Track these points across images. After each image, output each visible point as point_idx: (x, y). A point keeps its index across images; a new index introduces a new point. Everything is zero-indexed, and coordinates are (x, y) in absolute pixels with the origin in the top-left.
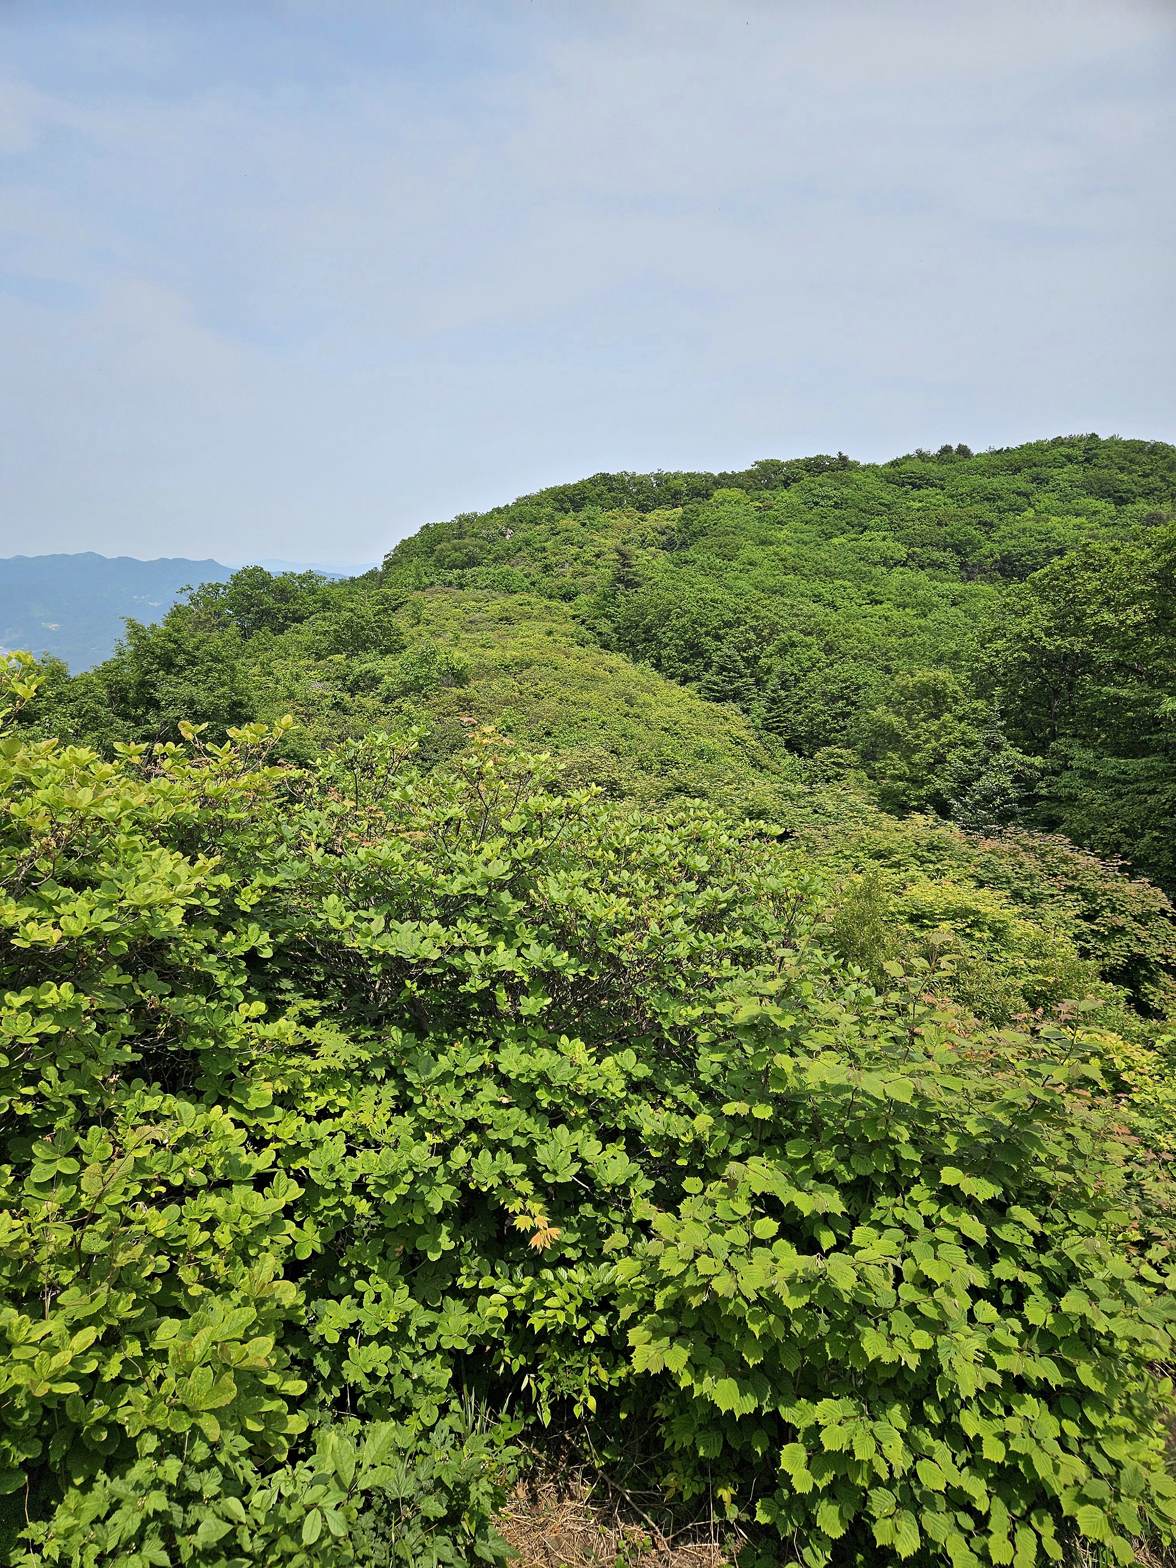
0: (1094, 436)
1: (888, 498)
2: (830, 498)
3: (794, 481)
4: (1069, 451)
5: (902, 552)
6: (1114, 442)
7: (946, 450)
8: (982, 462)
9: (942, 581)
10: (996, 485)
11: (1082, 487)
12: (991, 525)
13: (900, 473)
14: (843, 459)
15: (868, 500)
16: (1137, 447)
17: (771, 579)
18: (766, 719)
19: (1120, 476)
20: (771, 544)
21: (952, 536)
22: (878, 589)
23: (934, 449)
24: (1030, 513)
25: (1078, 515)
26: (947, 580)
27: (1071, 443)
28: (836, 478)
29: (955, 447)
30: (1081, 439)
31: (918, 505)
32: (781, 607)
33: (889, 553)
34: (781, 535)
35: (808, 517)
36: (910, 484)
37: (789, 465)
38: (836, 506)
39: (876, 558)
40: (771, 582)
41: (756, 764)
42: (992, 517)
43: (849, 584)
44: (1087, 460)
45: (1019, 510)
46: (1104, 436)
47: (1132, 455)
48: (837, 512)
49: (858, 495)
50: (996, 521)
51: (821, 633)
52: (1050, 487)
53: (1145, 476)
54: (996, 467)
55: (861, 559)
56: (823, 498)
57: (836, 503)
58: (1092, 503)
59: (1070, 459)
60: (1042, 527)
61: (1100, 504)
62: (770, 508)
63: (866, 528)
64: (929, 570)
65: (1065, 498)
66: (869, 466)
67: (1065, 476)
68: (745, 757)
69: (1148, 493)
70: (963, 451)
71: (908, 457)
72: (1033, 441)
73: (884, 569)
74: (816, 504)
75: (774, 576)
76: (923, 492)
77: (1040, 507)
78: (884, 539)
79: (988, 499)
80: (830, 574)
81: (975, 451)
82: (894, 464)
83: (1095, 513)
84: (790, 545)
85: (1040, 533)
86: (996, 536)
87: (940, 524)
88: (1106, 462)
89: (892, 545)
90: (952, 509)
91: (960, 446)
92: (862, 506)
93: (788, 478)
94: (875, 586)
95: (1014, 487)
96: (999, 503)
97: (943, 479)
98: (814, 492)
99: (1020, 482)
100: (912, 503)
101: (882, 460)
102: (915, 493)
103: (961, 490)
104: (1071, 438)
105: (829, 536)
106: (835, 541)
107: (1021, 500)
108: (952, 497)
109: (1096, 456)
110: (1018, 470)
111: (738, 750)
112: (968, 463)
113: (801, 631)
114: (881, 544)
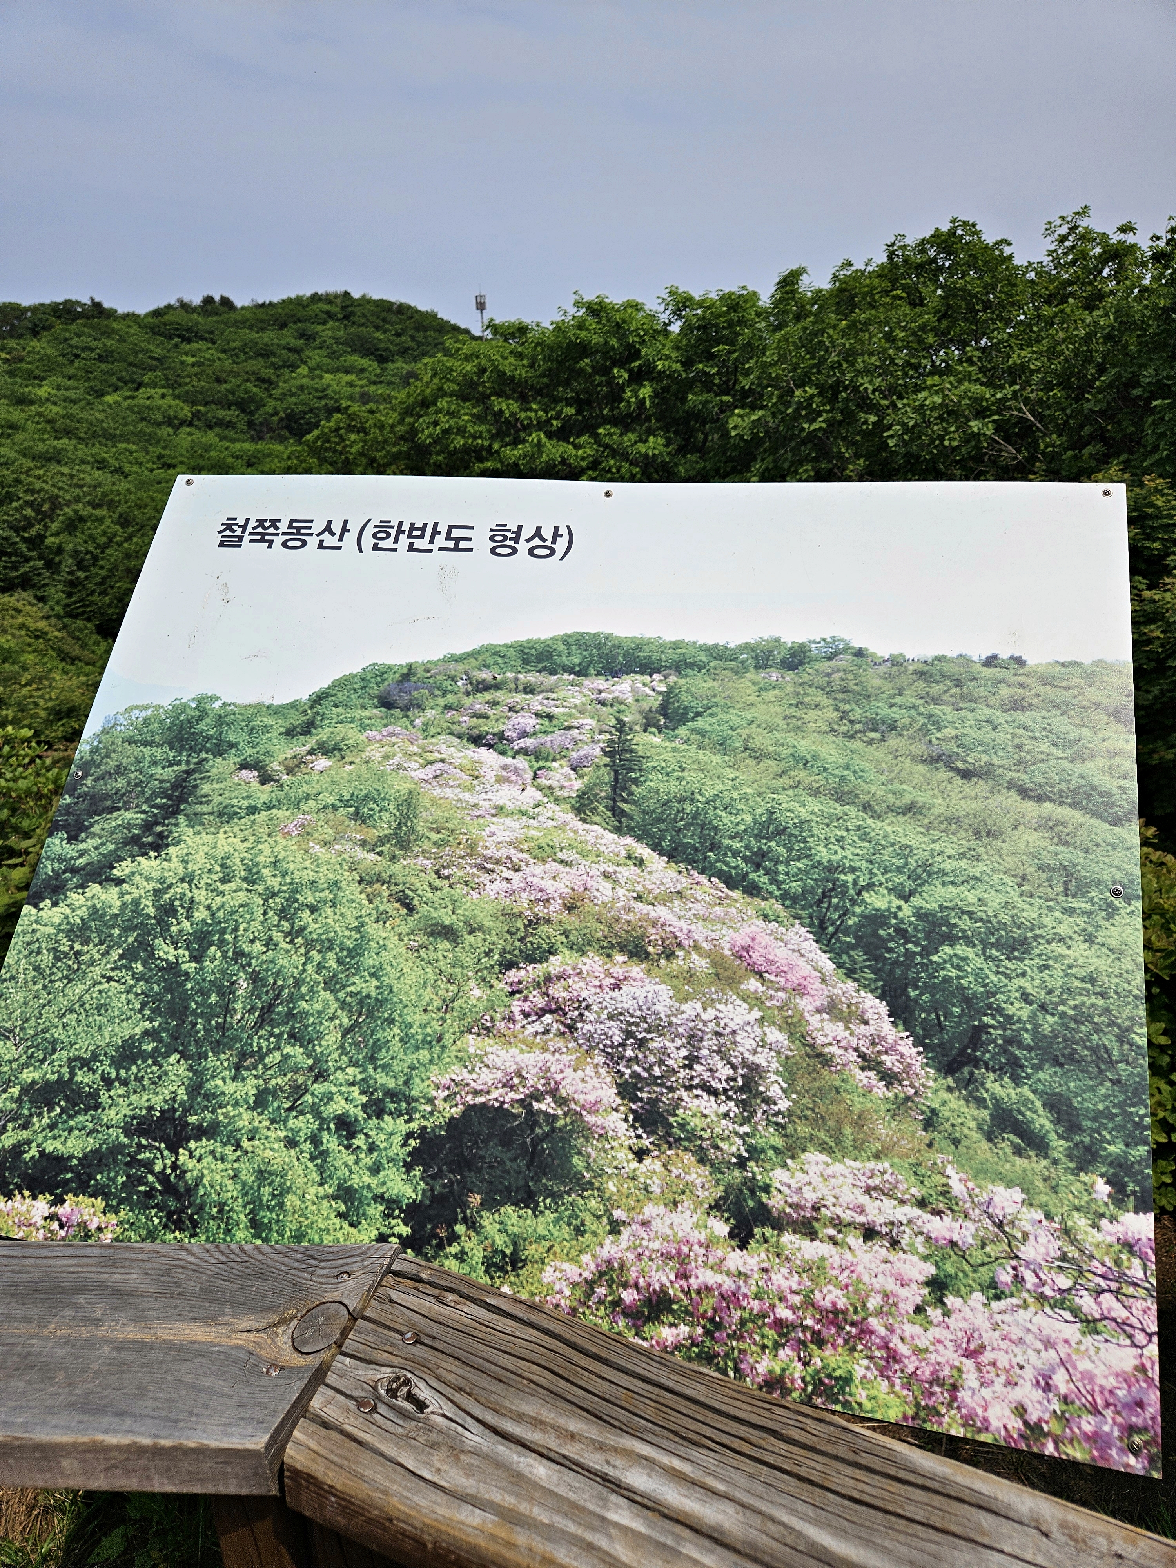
0: (346, 294)
1: (158, 352)
2: (92, 350)
3: (44, 328)
4: (327, 307)
5: (186, 411)
6: (365, 301)
7: (208, 300)
8: (248, 315)
9: (233, 441)
10: (266, 340)
11: (345, 344)
12: (269, 382)
13: (165, 324)
14: (97, 305)
15: (136, 353)
16: (384, 307)
17: (41, 445)
18: (67, 605)
19: (377, 334)
20: (32, 403)
21: (233, 394)
22: (167, 452)
23: (196, 300)
24: (304, 370)
25: (348, 372)
26: (238, 440)
27: (328, 299)
28: (92, 327)
29: (217, 298)
30: (336, 296)
31: (191, 360)
32: (58, 477)
33: (172, 413)
34: (43, 392)
35: (71, 371)
36: (179, 336)
37: (35, 309)
38: (100, 358)
39: (159, 417)
40: (41, 447)
41: (65, 657)
42: (268, 373)
43: (134, 447)
44: (346, 317)
45: (293, 367)
46: (356, 295)
47: (384, 314)
48: (103, 366)
49: (124, 348)
50: (273, 378)
51: (112, 505)
52: (317, 343)
53: (398, 335)
54: (262, 321)
55: (142, 419)
56: (84, 349)
57: (100, 356)
58: (356, 360)
59: (330, 315)
60: (317, 384)
61: (365, 362)
62: (21, 360)
63: (140, 385)
64: (217, 430)
65: (332, 355)
66: (128, 315)
67: (330, 333)
68: (51, 652)
69: (404, 352)
70: (226, 302)
71: (169, 307)
72: (293, 296)
73: (170, 430)
74: (77, 356)
75: (44, 441)
76: (194, 346)
77: (312, 363)
78: (163, 396)
79: (262, 355)
80: (110, 437)
81: (239, 304)
82: (156, 313)
83: (362, 370)
84: (55, 403)
85: (316, 390)
86: (277, 392)
87: (219, 380)
88: (363, 321)
89: (173, 403)
90: (228, 364)
91: (222, 297)
92: (131, 359)
93: (36, 325)
94: (164, 448)
95: (283, 342)
96: (273, 359)
97: (212, 333)
98: (72, 342)
99: (288, 337)
100: (184, 358)
101: (142, 310)
102: (186, 347)
103: (232, 345)
104: (327, 295)
105: (101, 394)
106: (109, 399)
107: (293, 357)
108: (224, 351)
109: (352, 313)
110: (283, 326)
111: (40, 644)
112: (232, 315)
113: (89, 503)
114: (161, 402)
